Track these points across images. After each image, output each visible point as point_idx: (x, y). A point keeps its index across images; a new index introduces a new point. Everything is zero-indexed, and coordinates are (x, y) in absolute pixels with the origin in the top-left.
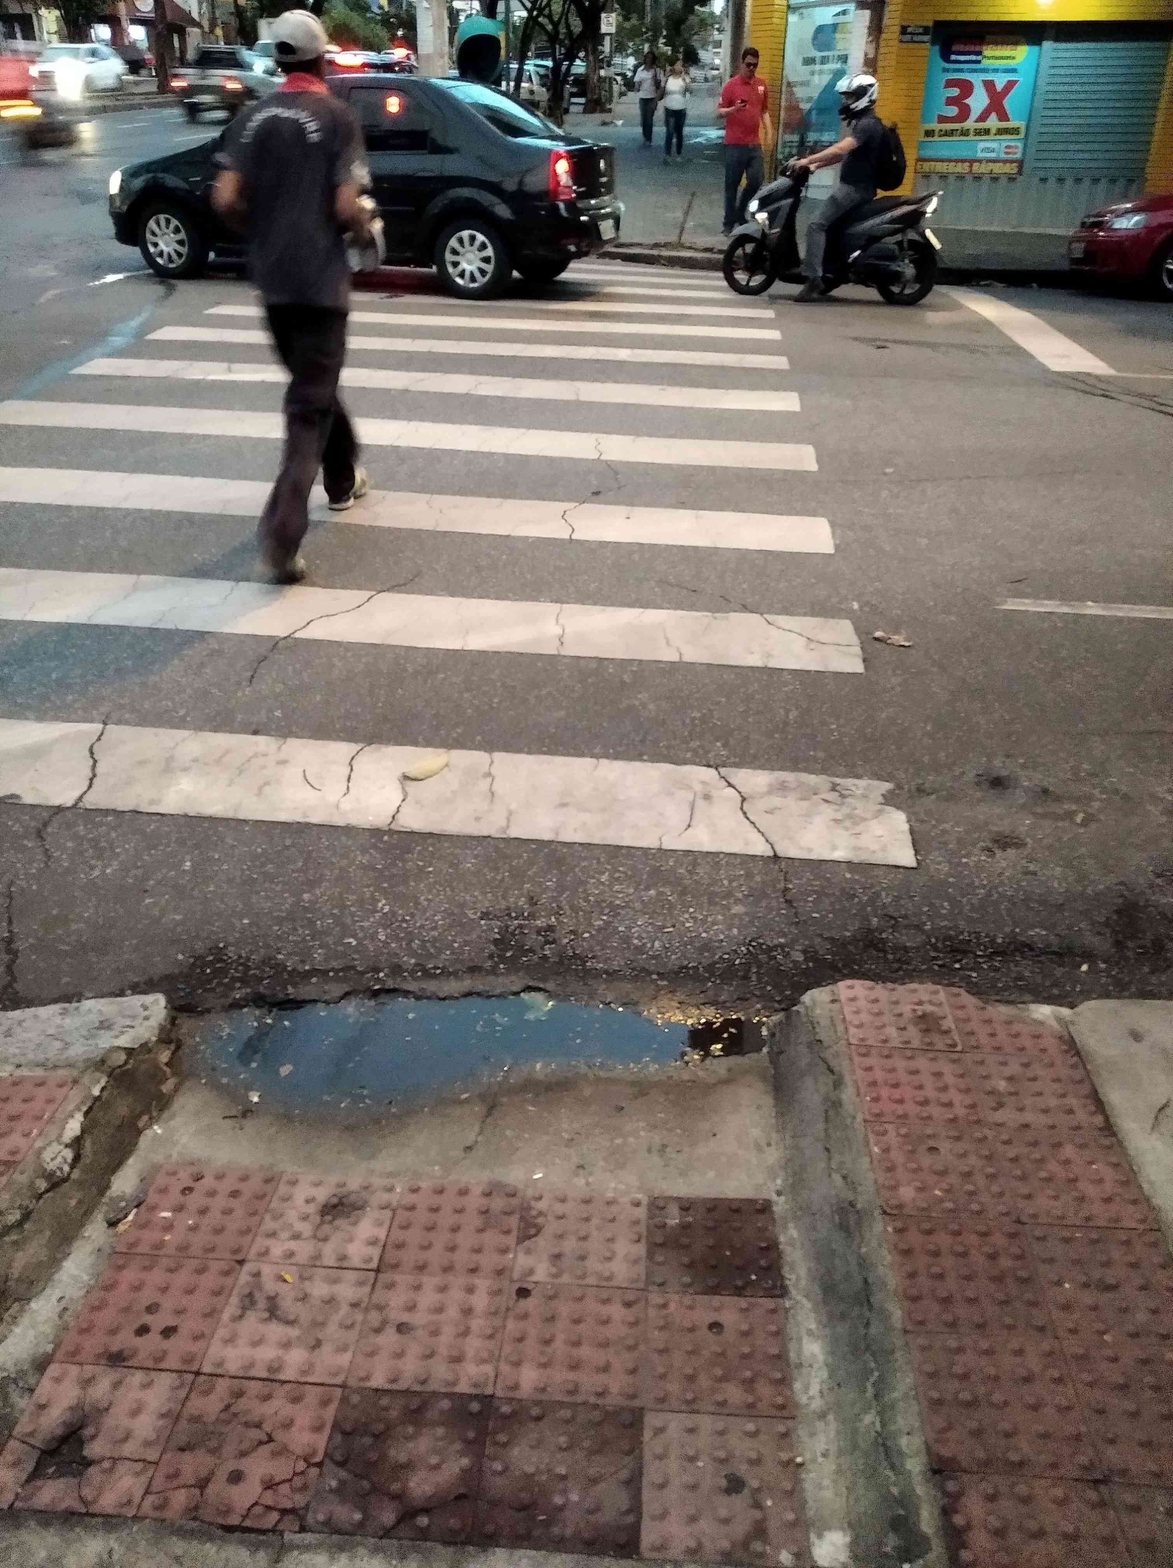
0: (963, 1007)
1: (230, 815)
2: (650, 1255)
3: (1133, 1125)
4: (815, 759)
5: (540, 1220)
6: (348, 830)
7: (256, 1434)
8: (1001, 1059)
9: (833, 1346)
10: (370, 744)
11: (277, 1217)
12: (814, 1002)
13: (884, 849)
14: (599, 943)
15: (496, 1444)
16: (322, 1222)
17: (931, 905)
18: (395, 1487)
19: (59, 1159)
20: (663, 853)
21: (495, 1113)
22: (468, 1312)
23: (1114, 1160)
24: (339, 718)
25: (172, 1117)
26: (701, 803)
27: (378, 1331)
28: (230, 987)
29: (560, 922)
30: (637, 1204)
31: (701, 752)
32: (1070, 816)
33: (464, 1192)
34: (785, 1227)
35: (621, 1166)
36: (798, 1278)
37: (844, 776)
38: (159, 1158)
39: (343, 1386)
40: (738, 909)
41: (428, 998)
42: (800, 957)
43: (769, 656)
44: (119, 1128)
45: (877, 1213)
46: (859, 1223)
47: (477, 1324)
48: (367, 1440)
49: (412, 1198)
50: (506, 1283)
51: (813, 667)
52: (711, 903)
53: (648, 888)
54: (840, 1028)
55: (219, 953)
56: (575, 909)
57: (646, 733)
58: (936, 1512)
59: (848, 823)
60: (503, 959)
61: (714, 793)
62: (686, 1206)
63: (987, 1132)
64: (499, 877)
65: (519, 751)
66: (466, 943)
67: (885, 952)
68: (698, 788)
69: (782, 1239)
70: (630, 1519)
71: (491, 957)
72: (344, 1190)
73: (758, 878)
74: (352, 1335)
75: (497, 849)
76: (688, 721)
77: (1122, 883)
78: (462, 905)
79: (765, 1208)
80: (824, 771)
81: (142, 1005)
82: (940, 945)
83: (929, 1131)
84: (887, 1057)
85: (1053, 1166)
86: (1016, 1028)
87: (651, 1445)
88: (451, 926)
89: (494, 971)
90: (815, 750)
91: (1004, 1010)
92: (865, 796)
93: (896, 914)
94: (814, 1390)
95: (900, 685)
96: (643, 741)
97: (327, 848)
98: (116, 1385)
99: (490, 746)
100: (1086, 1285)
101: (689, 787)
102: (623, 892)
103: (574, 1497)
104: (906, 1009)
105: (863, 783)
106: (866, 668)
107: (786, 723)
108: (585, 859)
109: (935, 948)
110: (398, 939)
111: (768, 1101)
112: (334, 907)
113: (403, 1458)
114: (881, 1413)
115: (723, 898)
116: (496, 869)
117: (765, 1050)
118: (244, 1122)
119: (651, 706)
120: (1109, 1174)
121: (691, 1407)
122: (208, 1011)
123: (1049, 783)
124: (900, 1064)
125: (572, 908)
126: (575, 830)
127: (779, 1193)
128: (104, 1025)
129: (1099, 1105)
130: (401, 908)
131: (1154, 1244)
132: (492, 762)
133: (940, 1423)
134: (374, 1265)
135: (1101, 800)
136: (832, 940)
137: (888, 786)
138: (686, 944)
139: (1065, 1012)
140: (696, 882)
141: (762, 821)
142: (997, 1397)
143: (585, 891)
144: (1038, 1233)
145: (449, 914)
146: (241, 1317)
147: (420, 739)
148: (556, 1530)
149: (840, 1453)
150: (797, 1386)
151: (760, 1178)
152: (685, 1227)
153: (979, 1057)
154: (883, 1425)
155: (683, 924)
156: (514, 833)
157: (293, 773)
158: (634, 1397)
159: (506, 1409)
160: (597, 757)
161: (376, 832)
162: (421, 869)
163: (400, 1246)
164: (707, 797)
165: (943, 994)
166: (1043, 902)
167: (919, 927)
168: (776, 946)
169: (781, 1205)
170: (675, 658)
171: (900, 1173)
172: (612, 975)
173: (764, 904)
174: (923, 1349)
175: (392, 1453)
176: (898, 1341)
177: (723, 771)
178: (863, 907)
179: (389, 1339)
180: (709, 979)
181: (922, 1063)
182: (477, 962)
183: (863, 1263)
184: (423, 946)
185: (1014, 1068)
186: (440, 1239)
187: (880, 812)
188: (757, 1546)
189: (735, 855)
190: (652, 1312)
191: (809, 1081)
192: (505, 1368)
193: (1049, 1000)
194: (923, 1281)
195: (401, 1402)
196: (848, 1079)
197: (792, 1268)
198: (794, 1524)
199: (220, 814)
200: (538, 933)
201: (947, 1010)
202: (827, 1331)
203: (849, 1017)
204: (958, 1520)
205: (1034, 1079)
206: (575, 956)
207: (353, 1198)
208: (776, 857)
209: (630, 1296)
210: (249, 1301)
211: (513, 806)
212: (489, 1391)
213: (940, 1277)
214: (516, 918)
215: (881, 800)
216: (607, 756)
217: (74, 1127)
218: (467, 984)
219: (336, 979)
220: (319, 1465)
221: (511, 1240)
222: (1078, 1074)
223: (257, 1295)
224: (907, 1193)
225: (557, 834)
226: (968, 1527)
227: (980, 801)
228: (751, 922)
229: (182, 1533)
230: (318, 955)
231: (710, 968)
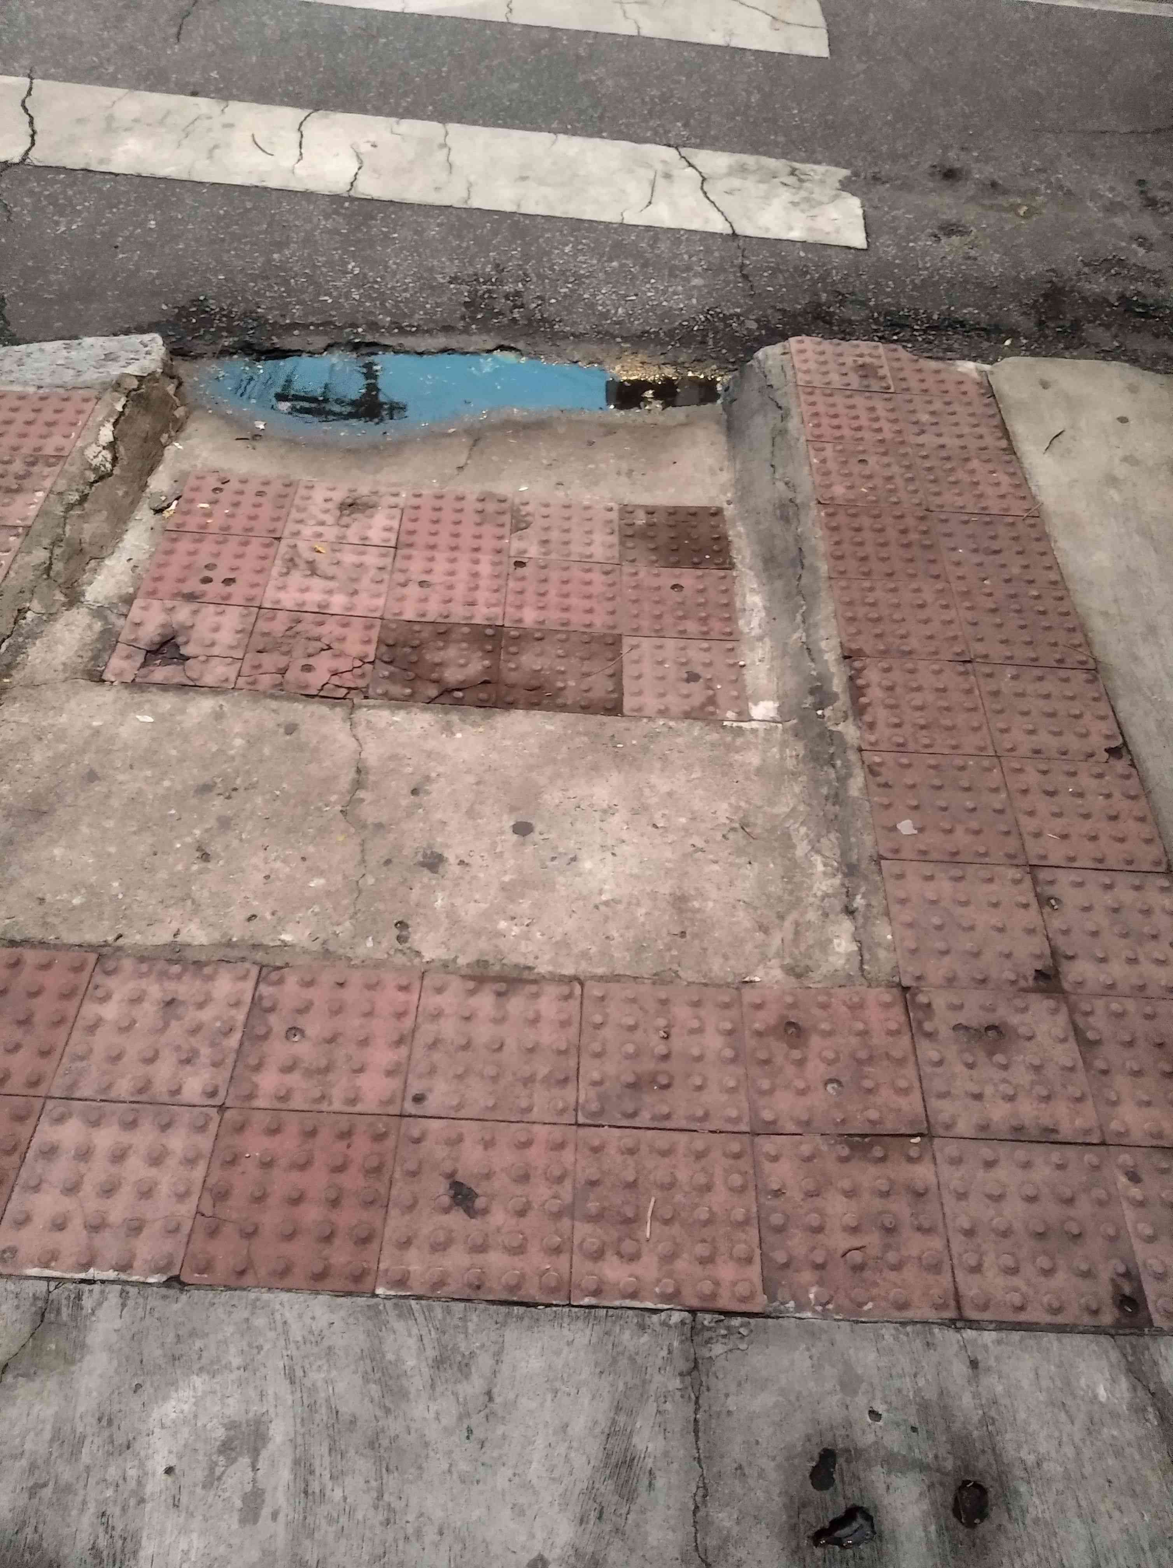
0: (898, 359)
1: (185, 177)
2: (622, 543)
3: (1032, 448)
4: (776, 144)
5: (528, 518)
6: (308, 195)
7: (319, 645)
8: (928, 398)
9: (771, 597)
10: (317, 110)
11: (301, 510)
12: (767, 357)
13: (837, 231)
14: (565, 308)
15: (509, 653)
16: (341, 516)
17: (877, 284)
18: (434, 676)
19: (100, 458)
20: (624, 227)
21: (481, 444)
22: (476, 575)
23: (1012, 470)
24: (280, 81)
25: (189, 437)
26: (661, 182)
27: (404, 585)
28: (217, 336)
29: (527, 289)
30: (611, 510)
31: (661, 131)
32: (1014, 208)
33: (460, 499)
34: (735, 526)
35: (596, 483)
36: (744, 558)
37: (803, 161)
38: (185, 466)
39: (382, 619)
40: (697, 281)
41: (407, 352)
42: (753, 326)
43: (731, 34)
44: (145, 440)
45: (813, 504)
46: (797, 515)
47: (483, 583)
48: (408, 650)
49: (416, 502)
50: (505, 559)
51: (777, 49)
52: (672, 275)
53: (610, 260)
54: (790, 373)
55: (200, 305)
56: (541, 277)
57: (605, 110)
58: (845, 679)
59: (804, 206)
60: (474, 320)
61: (675, 172)
62: (650, 512)
63: (909, 450)
64: (464, 245)
65: (474, 123)
66: (438, 305)
67: (830, 323)
68: (660, 167)
69: (731, 533)
70: (615, 696)
71: (463, 318)
72: (356, 494)
73: (717, 254)
74: (383, 588)
75: (459, 218)
76: (647, 99)
77: (1053, 270)
78: (431, 270)
79: (717, 513)
80: (784, 155)
81: (141, 343)
82: (881, 319)
83: (861, 448)
84: (831, 395)
85: (961, 475)
86: (943, 376)
87: (627, 656)
88: (421, 289)
89: (466, 331)
90: (776, 134)
91: (934, 364)
92: (822, 182)
93: (844, 291)
94: (755, 623)
95: (864, 72)
96: (601, 118)
97: (289, 211)
98: (195, 612)
99: (443, 116)
100: (975, 551)
101: (649, 166)
102: (586, 263)
103: (572, 683)
104: (849, 360)
105: (821, 169)
106: (831, 52)
107: (748, 106)
108: (548, 230)
109: (876, 322)
110: (373, 300)
111: (722, 439)
112: (305, 267)
113: (437, 660)
114: (806, 631)
115: (683, 272)
116: (460, 237)
117: (719, 402)
118: (255, 443)
119: (610, 83)
120: (1005, 480)
121: (659, 634)
122: (201, 356)
123: (999, 176)
124: (838, 399)
125: (539, 276)
126: (537, 203)
127: (729, 503)
128: (110, 357)
129: (1006, 434)
130: (371, 270)
131: (1033, 526)
132: (447, 134)
133: (853, 630)
134: (393, 543)
135: (1046, 195)
136: (783, 311)
137: (844, 173)
138: (647, 311)
139: (987, 367)
140: (658, 256)
141: (724, 202)
142: (896, 616)
143: (550, 260)
144: (943, 517)
145: (418, 278)
146: (287, 573)
147: (369, 107)
148: (560, 701)
149: (773, 659)
150: (741, 622)
151: (713, 492)
152: (650, 525)
153: (908, 397)
154: (808, 636)
155: (645, 293)
156: (477, 202)
157: (241, 137)
158: (614, 627)
159: (513, 633)
160: (555, 132)
161: (336, 199)
162: (386, 236)
163: (412, 533)
164: (668, 176)
165: (881, 349)
166: (978, 285)
167: (864, 304)
168: (731, 316)
169: (729, 511)
170: (634, 32)
171: (834, 477)
172: (579, 337)
173: (722, 277)
174: (843, 588)
175: (428, 657)
176: (823, 585)
177: (684, 151)
178: (814, 282)
179: (413, 591)
180: (668, 344)
181: (859, 401)
182: (449, 322)
183: (798, 538)
184: (396, 306)
185: (937, 406)
186: (445, 530)
187: (836, 197)
188: (711, 709)
189: (696, 232)
190: (625, 578)
191: (759, 420)
192: (510, 610)
193: (974, 359)
194: (846, 547)
195: (430, 628)
196: (794, 411)
197: (739, 551)
198: (737, 698)
199: (175, 176)
200: (507, 297)
201: (884, 361)
202: (766, 588)
203: (797, 365)
204: (860, 682)
205: (953, 413)
206: (543, 320)
207: (365, 499)
208: (734, 235)
209: (609, 568)
210: (291, 563)
211: (472, 178)
212: (499, 623)
213: (861, 544)
214: (484, 283)
215: (838, 185)
216: (565, 132)
217: (107, 434)
218: (441, 341)
219: (317, 333)
220: (372, 663)
221: (506, 530)
222: (992, 411)
223: (297, 560)
224: (839, 490)
225: (519, 206)
226: (868, 686)
227: (932, 190)
228: (710, 293)
229: (273, 697)
230: (297, 311)
231: (670, 334)
